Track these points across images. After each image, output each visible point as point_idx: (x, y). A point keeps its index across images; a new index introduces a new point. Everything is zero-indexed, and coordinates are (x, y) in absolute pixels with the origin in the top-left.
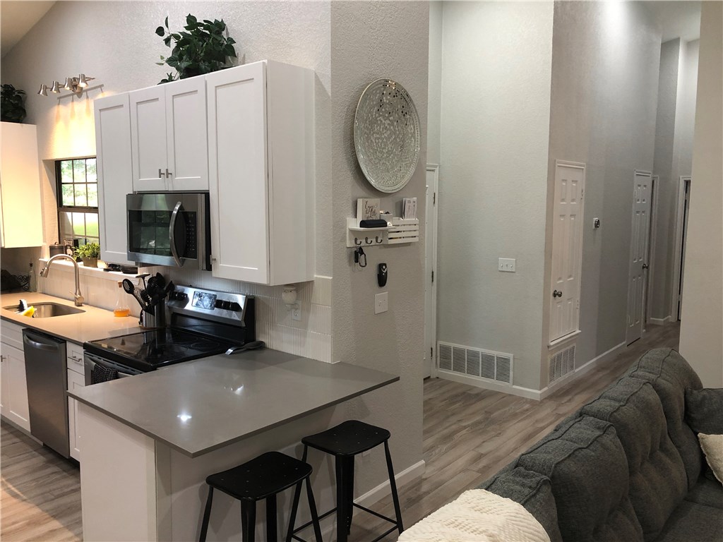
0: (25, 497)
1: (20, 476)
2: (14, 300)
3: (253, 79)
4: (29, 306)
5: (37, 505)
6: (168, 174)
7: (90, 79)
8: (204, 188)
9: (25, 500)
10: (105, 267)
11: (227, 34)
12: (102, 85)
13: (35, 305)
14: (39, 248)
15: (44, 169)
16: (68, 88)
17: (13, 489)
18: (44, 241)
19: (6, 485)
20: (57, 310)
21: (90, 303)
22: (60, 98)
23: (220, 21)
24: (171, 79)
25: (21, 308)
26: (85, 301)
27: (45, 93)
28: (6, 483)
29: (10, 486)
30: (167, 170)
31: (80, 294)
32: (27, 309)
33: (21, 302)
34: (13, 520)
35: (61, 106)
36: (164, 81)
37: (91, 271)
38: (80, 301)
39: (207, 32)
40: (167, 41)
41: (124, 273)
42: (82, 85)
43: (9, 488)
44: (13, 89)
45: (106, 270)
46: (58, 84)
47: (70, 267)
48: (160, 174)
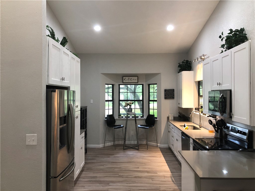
0: (175, 183)
1: (177, 176)
2: (183, 124)
3: (245, 48)
4: (187, 126)
5: (177, 186)
6: (220, 84)
7: (205, 55)
8: (230, 88)
9: (175, 184)
10: (208, 115)
11: (245, 32)
12: (209, 57)
13: (188, 126)
14: (193, 108)
15: (195, 84)
16: (200, 59)
17: (173, 179)
18: (194, 106)
19: (172, 178)
20: (195, 128)
21: (204, 127)
22: (199, 62)
23: (243, 28)
24: (222, 52)
25: (185, 126)
26: (202, 126)
27: (195, 61)
28: (172, 177)
29: (173, 178)
30: (219, 83)
31: (201, 124)
32: (186, 127)
33: (185, 124)
34: (170, 188)
35: (199, 65)
36: (221, 53)
37: (204, 117)
38: (201, 126)
39: (238, 33)
40: (222, 40)
41: (213, 118)
42: (203, 57)
43: (172, 179)
44: (188, 61)
45: (208, 116)
46: (198, 58)
47: (199, 115)
48: (218, 84)
